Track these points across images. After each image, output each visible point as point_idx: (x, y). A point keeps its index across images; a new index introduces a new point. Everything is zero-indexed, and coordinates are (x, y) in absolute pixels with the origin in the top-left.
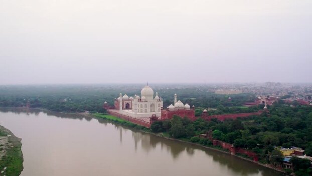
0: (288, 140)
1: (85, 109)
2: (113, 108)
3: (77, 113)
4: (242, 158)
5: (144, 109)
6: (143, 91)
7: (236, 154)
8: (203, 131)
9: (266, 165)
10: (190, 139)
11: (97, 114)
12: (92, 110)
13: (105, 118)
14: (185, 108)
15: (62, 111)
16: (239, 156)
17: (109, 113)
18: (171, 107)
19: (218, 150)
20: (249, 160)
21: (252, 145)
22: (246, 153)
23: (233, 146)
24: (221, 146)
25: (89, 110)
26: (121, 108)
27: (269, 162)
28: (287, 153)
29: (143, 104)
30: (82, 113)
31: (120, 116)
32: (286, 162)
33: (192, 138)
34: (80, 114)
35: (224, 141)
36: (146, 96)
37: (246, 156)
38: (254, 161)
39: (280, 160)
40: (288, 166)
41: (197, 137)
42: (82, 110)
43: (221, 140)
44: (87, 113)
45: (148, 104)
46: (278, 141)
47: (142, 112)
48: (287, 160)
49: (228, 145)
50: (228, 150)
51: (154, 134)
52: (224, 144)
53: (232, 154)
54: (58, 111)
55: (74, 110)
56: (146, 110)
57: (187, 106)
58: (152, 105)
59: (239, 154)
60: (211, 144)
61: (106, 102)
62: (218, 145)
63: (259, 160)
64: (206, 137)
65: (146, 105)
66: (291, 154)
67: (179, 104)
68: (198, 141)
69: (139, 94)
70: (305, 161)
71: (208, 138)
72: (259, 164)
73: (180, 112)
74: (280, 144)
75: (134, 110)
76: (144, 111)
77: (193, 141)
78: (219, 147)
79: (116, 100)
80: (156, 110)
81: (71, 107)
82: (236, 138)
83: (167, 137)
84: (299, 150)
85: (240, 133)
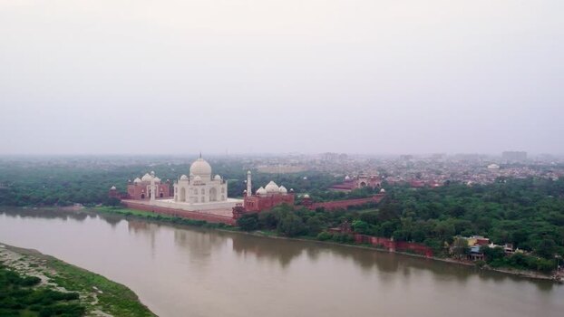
0: (465, 227)
1: (72, 200)
2: (128, 197)
3: (56, 208)
4: (408, 254)
5: (200, 196)
6: (194, 166)
7: (397, 250)
8: (330, 224)
9: (448, 260)
10: (316, 236)
11: (99, 207)
12: (88, 202)
13: (131, 214)
14: (280, 193)
15: (25, 205)
16: (403, 253)
17: (125, 206)
18: (261, 190)
20: (419, 256)
21: (420, 238)
22: (412, 247)
23: (392, 240)
24: (369, 243)
25: (82, 202)
26: (153, 196)
27: (449, 256)
28: (471, 241)
29: (199, 188)
30: (69, 208)
31: (154, 209)
32: (474, 253)
33: (320, 235)
34: (65, 208)
35: (373, 235)
36: (200, 174)
37: (413, 252)
38: (428, 257)
39: (466, 251)
40: (478, 257)
41: (324, 232)
42: (68, 202)
43: (368, 234)
44: (78, 207)
45: (207, 188)
46: (454, 230)
47: (197, 202)
48: (473, 250)
49: (382, 241)
50: (382, 246)
51: (247, 233)
52: (374, 240)
53: (391, 250)
54: (17, 205)
55: (50, 203)
56: (203, 198)
57: (283, 189)
58: (213, 191)
59: (402, 250)
60: (352, 241)
61: (113, 188)
62: (365, 241)
63: (435, 254)
64: (339, 231)
65: (203, 190)
66: (475, 244)
67: (272, 186)
68: (330, 238)
69: (188, 174)
70: (496, 249)
71: (343, 232)
72: (435, 258)
73: (273, 198)
74: (458, 233)
75: (179, 198)
76: (200, 200)
77: (322, 239)
78: (367, 244)
79: (131, 183)
80: (219, 198)
81: (44, 197)
82: (396, 229)
83: (273, 235)
84: (482, 238)
85: (400, 222)
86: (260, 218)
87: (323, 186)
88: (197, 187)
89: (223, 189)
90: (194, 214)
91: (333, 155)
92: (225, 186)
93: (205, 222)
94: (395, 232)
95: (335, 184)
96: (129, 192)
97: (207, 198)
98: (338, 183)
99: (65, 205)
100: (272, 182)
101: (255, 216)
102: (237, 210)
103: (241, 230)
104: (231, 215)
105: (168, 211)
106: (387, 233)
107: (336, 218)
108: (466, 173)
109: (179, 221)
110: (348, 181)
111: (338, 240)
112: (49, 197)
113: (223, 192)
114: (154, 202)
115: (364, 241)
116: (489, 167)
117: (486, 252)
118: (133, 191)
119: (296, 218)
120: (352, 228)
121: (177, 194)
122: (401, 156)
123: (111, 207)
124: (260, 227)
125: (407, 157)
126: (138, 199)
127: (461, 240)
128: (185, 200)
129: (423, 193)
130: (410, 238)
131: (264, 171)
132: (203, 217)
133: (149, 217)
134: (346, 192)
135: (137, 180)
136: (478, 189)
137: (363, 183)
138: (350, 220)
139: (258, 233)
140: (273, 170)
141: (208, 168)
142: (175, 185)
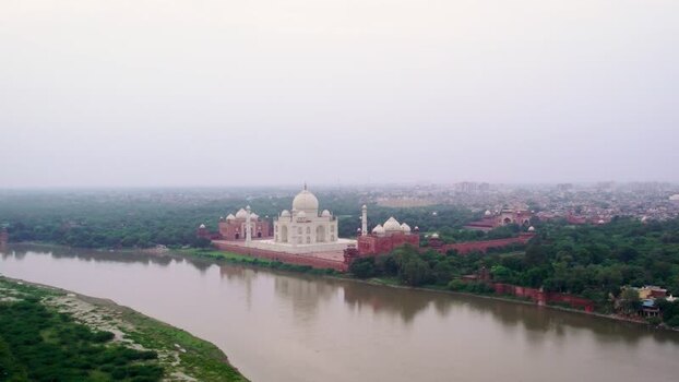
0: (635, 275)
1: (155, 240)
2: (219, 237)
3: (136, 250)
4: (562, 308)
5: (304, 235)
6: (297, 200)
7: (548, 303)
8: (464, 271)
9: (612, 316)
10: (446, 285)
11: (186, 249)
12: (173, 243)
13: (222, 257)
14: (402, 232)
15: (99, 247)
16: (555, 307)
17: (217, 248)
18: (378, 229)
19: (508, 300)
20: (576, 311)
21: (577, 288)
22: (567, 300)
23: (541, 290)
24: (513, 294)
25: (166, 242)
26: (249, 235)
27: (615, 311)
28: (644, 293)
29: (304, 226)
30: (150, 251)
31: (249, 252)
32: (647, 307)
33: (450, 283)
34: (145, 251)
35: (518, 284)
36: (306, 209)
37: (568, 305)
38: (587, 312)
39: (636, 305)
40: (652, 314)
41: (457, 281)
42: (150, 243)
43: (510, 282)
44: (161, 250)
45: (313, 227)
46: (622, 278)
47: (300, 242)
48: (646, 304)
49: (528, 291)
50: (529, 298)
51: (361, 281)
52: (519, 290)
53: (540, 303)
54: (90, 246)
55: (128, 244)
56: (309, 238)
57: (406, 227)
58: (320, 229)
59: (554, 304)
60: (492, 291)
61: (202, 226)
62: (507, 292)
63: (596, 309)
64: (475, 280)
65: (308, 228)
66: (648, 297)
67: (391, 224)
68: (463, 287)
69: (290, 208)
70: (677, 303)
71: (480, 281)
72: (598, 315)
73: (394, 238)
74: (625, 282)
75: (280, 238)
76: (305, 240)
77: (452, 289)
78: (510, 294)
79: (224, 220)
80: (328, 238)
81: (122, 238)
82: (547, 277)
83: (393, 284)
84: (657, 289)
85: (552, 269)
86: (377, 262)
87: (457, 224)
88: (300, 225)
89: (333, 227)
90: (297, 258)
91: (471, 185)
92: (336, 223)
93: (310, 268)
94: (545, 281)
95: (471, 220)
96: (221, 232)
97: (313, 239)
98: (477, 220)
99: (147, 247)
100: (392, 218)
101: (371, 260)
102: (350, 253)
103: (354, 277)
104: (343, 259)
105: (267, 254)
106: (535, 282)
107: (471, 263)
108: (641, 207)
109: (280, 266)
110: (488, 217)
111: (473, 291)
112: (128, 237)
113: (332, 231)
114: (250, 243)
115: (504, 292)
116: (671, 198)
117: (662, 306)
118: (225, 230)
119: (421, 263)
120: (492, 275)
121: (278, 233)
122: (558, 185)
123: (198, 249)
124: (378, 274)
125: (564, 187)
126: (231, 240)
127: (631, 292)
128: (287, 241)
129: (584, 232)
130: (564, 289)
131: (384, 205)
132: (310, 261)
133: (244, 261)
134: (486, 230)
135: (230, 217)
136: (655, 227)
137: (507, 220)
138: (489, 265)
139: (376, 281)
140: (394, 204)
141: (315, 202)
142: (275, 223)
